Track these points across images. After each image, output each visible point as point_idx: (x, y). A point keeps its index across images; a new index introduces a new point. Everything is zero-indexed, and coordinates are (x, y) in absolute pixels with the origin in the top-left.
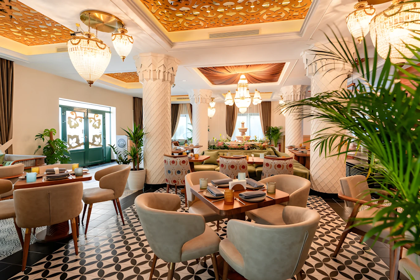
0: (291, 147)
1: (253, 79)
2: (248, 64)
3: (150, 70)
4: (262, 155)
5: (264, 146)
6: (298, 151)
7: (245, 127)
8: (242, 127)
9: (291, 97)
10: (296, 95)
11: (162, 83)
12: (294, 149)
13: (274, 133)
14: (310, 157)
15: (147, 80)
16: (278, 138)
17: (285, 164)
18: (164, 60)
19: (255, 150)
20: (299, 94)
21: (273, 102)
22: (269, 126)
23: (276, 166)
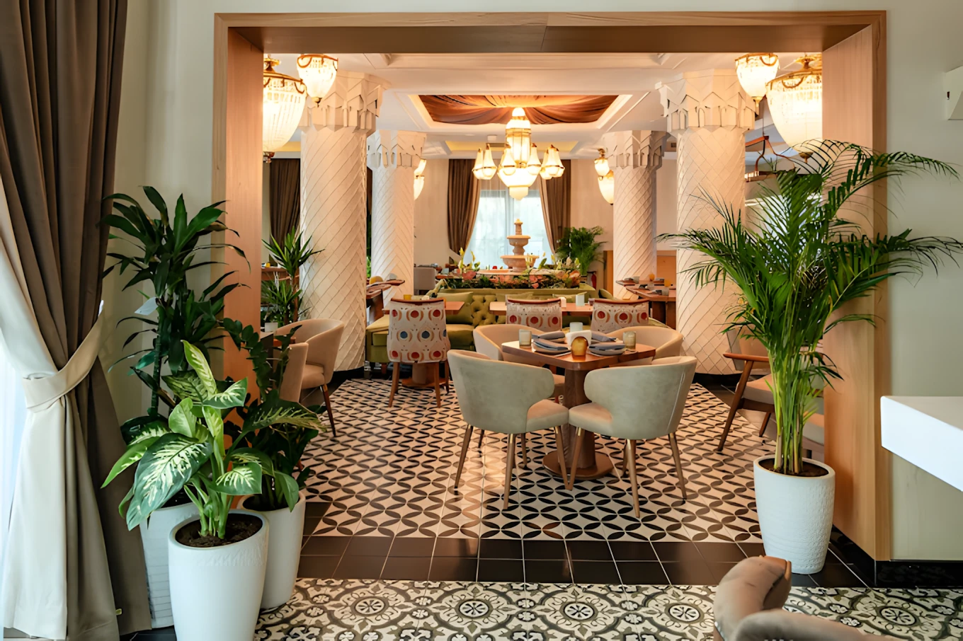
0: (630, 282)
1: (540, 116)
2: (538, 94)
3: (328, 106)
4: (579, 298)
5: (574, 278)
6: (647, 289)
7: (524, 234)
8: (517, 234)
9: (628, 158)
10: (639, 153)
11: (353, 135)
12: (639, 285)
13: (581, 246)
14: (675, 302)
15: (319, 127)
16: (591, 258)
17: (634, 312)
18: (362, 87)
19: (555, 289)
20: (646, 152)
21: (576, 160)
22: (564, 226)
23: (618, 317)
